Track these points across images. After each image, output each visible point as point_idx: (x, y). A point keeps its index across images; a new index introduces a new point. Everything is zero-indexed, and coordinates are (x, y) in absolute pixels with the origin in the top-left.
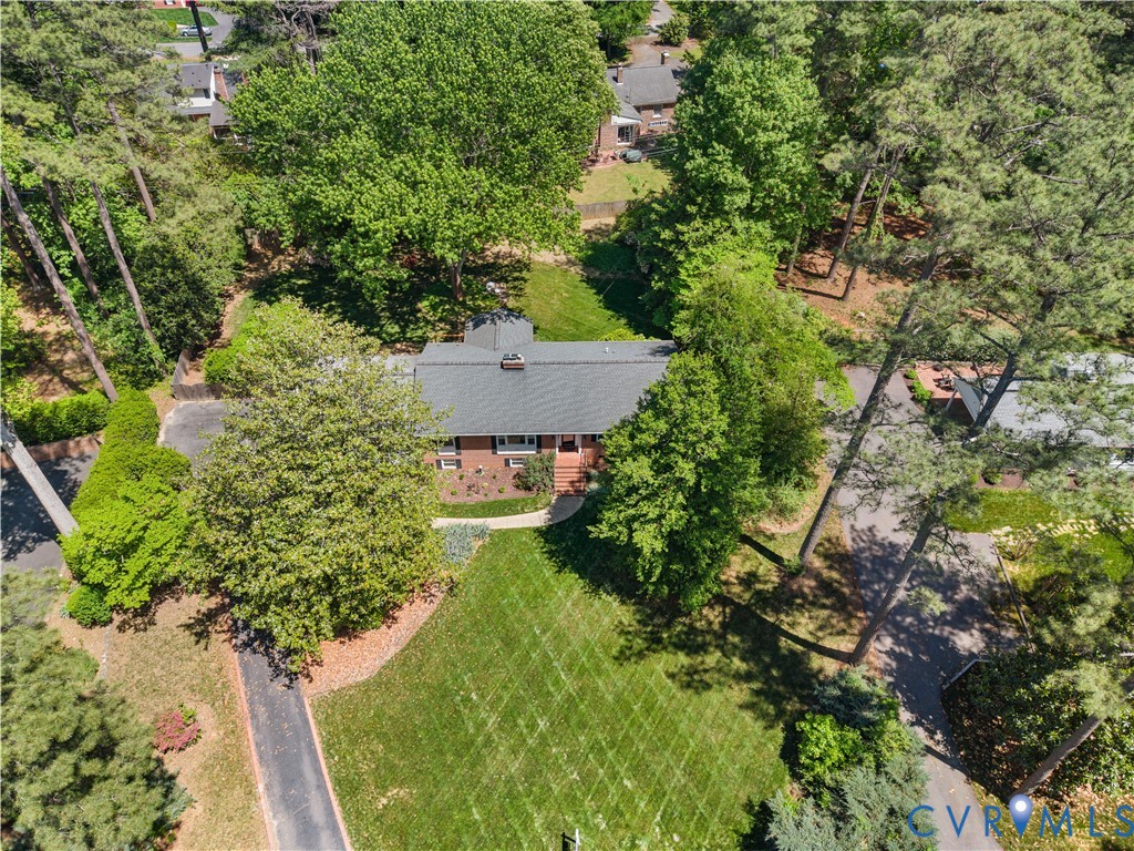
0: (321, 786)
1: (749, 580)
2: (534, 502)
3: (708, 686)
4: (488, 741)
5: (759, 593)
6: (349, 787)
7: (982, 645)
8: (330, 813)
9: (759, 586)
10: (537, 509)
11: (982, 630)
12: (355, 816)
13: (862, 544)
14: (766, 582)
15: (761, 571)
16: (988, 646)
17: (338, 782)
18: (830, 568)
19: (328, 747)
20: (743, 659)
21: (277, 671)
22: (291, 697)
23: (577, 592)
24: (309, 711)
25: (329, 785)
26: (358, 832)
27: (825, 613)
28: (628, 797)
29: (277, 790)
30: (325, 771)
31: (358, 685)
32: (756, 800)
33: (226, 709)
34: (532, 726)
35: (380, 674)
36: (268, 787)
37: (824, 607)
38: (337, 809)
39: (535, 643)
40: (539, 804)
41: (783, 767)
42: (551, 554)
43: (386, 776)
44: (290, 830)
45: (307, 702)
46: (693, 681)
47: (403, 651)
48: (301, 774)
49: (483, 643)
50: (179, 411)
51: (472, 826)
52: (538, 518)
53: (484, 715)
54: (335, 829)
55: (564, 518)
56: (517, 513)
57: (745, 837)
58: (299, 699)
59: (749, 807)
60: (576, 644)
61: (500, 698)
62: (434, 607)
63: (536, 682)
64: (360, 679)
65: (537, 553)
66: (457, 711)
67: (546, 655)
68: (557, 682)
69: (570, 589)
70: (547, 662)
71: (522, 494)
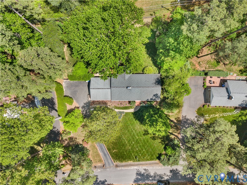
2: (132, 107)
8: (108, 153)
12: (111, 153)
25: (107, 149)
37: (174, 128)
39: (132, 131)
40: (133, 152)
43: (114, 148)
48: (103, 148)
50: (65, 82)
52: (132, 110)
53: (125, 141)
56: (129, 109)
61: (128, 139)
63: (132, 137)
67: (134, 133)
68: (135, 137)
69: (137, 123)
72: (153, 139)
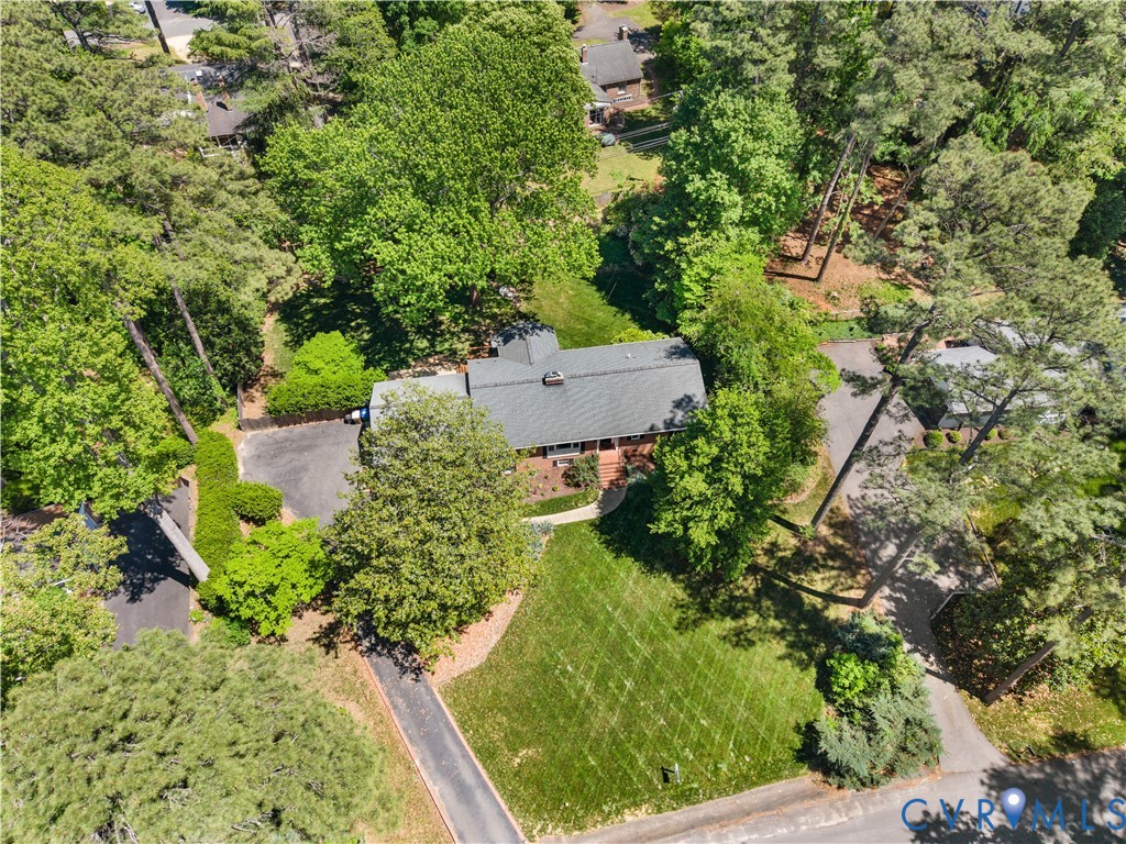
0: (465, 756)
1: (772, 549)
2: (585, 497)
3: (752, 643)
4: (589, 703)
5: (781, 559)
6: (487, 754)
7: (958, 583)
8: (479, 775)
9: (780, 554)
10: (588, 503)
11: (958, 573)
12: (498, 775)
13: (858, 511)
14: (785, 550)
15: (780, 541)
16: (962, 584)
17: (478, 751)
18: (835, 534)
19: (462, 725)
20: (777, 617)
21: (404, 670)
22: (420, 688)
23: (635, 574)
24: (439, 697)
25: (472, 754)
26: (504, 786)
27: (834, 573)
28: (705, 732)
29: (431, 763)
30: (465, 743)
31: (473, 671)
32: (802, 723)
33: (369, 704)
34: (621, 687)
35: (489, 659)
36: (423, 762)
37: (833, 568)
38: (483, 772)
39: (610, 619)
40: (639, 747)
41: (819, 695)
42: (608, 543)
43: (515, 741)
44: (450, 793)
45: (435, 690)
46: (741, 640)
47: (503, 637)
48: (446, 748)
49: (568, 624)
50: (248, 442)
51: (590, 770)
52: (589, 511)
53: (580, 683)
54: (485, 787)
55: (611, 509)
56: (571, 508)
57: (798, 751)
58: (428, 688)
59: (797, 728)
60: (643, 617)
61: (591, 668)
62: (520, 597)
63: (618, 649)
64: (472, 666)
65: (595, 543)
66: (559, 683)
67: (620, 628)
68: (634, 649)
69: (629, 571)
70: (622, 632)
71: (572, 491)
72: (737, 645)
